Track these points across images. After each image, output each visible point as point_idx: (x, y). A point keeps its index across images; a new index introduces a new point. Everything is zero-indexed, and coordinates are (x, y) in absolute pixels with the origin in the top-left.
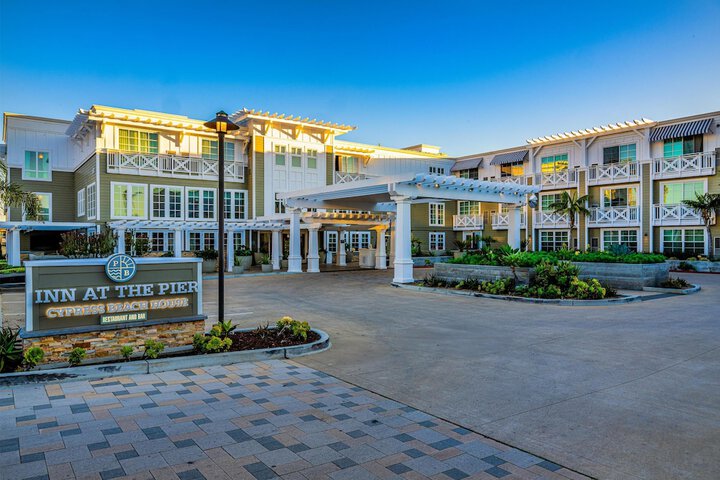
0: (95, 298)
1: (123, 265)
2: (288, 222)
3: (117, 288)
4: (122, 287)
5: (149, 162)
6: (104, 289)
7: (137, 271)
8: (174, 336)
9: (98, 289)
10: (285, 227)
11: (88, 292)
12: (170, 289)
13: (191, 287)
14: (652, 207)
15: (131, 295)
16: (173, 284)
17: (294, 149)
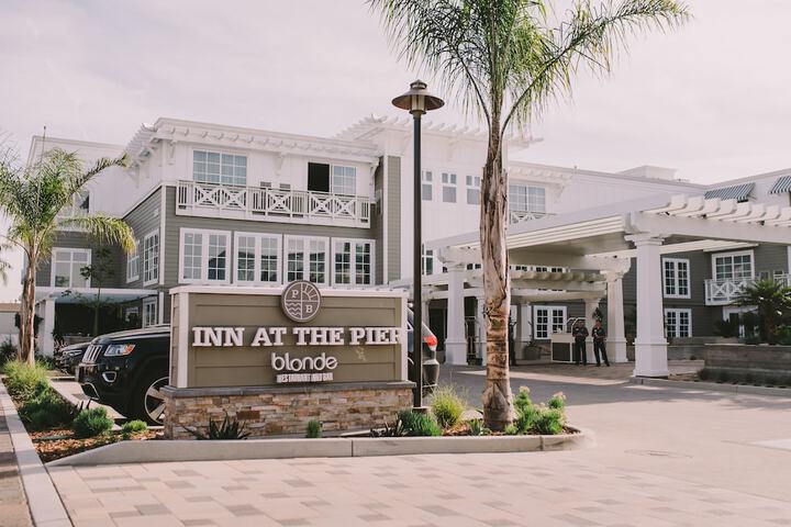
0: (268, 343)
1: (305, 297)
2: (445, 288)
3: (296, 331)
4: (302, 330)
5: (234, 198)
6: (280, 331)
7: (321, 308)
8: (370, 410)
9: (272, 331)
10: (440, 295)
11: (258, 334)
12: (365, 338)
13: (393, 336)
15: (314, 342)
16: (370, 330)
17: (445, 176)
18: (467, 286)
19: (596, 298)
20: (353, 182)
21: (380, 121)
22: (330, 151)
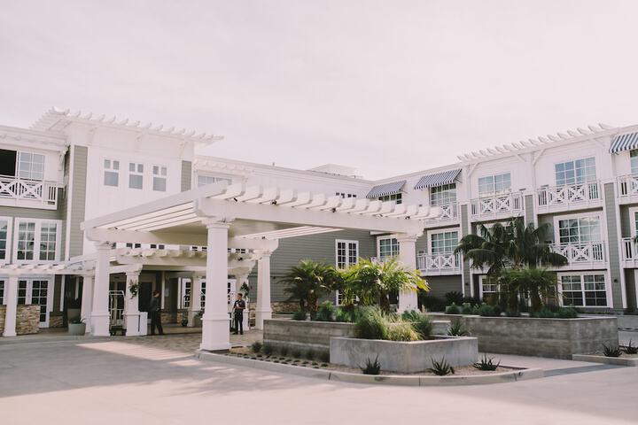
14: (621, 242)
17: (132, 166)
18: (115, 263)
19: (244, 274)
20: (41, 168)
21: (64, 114)
22: (16, 139)
